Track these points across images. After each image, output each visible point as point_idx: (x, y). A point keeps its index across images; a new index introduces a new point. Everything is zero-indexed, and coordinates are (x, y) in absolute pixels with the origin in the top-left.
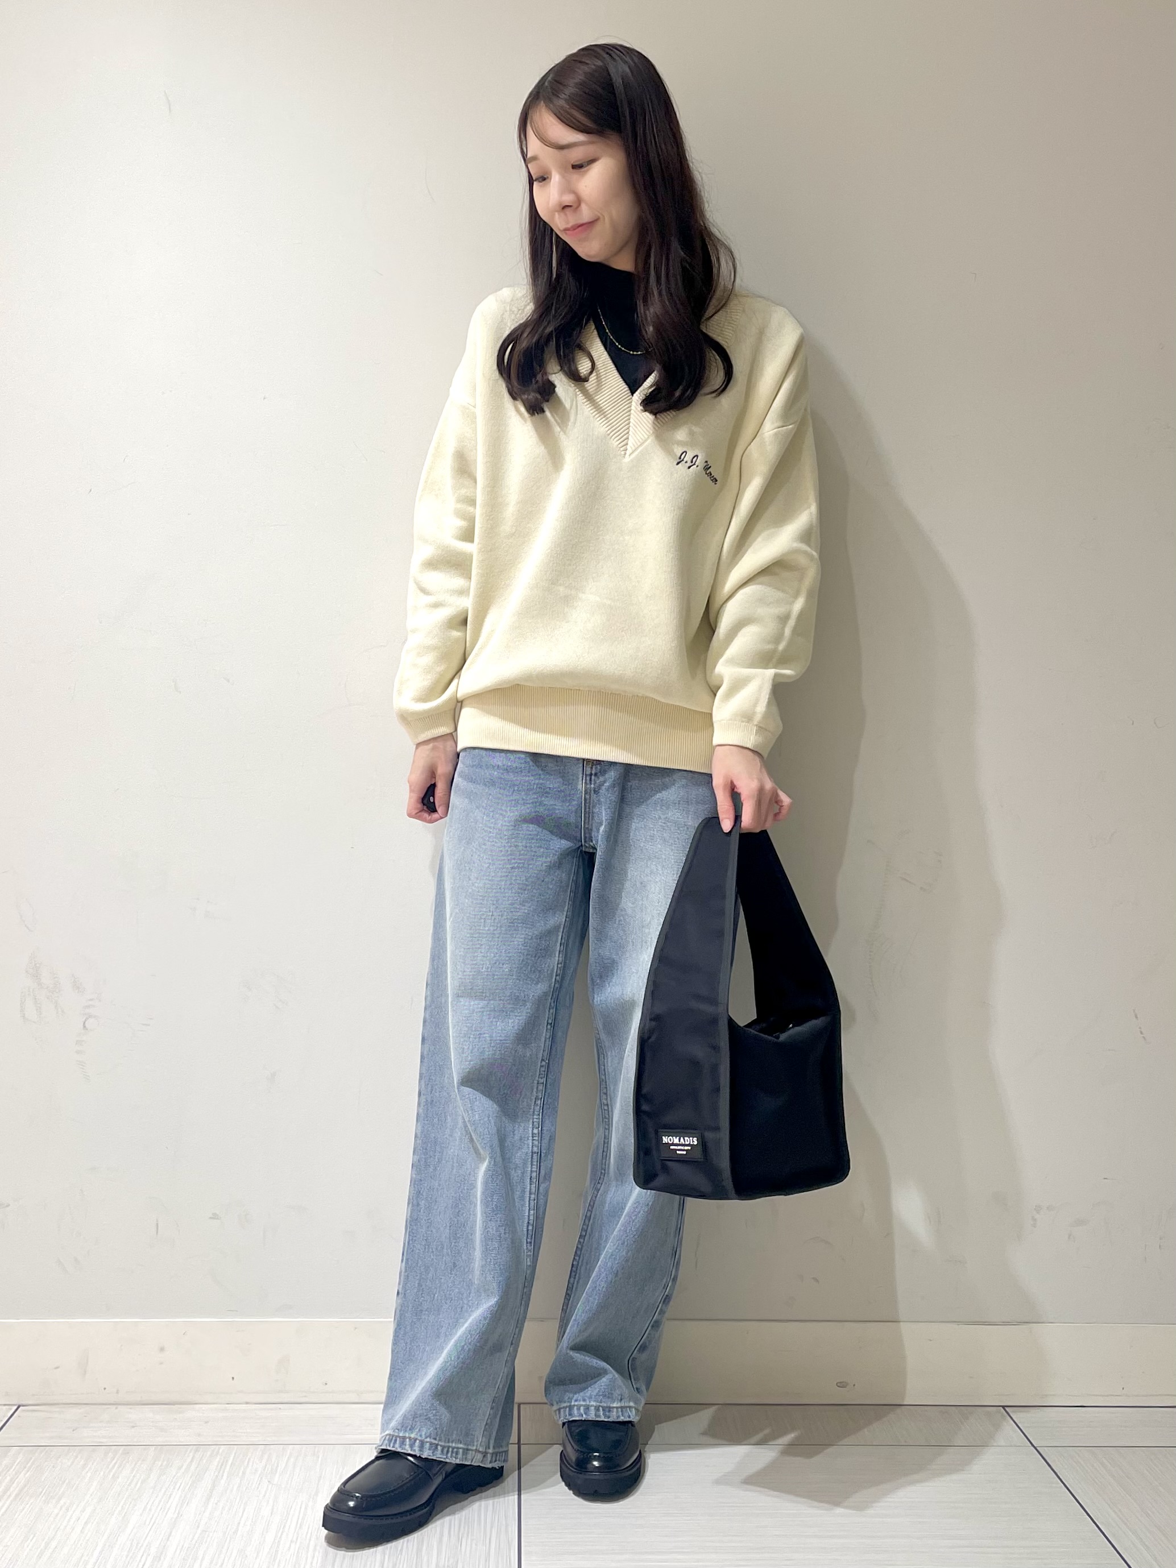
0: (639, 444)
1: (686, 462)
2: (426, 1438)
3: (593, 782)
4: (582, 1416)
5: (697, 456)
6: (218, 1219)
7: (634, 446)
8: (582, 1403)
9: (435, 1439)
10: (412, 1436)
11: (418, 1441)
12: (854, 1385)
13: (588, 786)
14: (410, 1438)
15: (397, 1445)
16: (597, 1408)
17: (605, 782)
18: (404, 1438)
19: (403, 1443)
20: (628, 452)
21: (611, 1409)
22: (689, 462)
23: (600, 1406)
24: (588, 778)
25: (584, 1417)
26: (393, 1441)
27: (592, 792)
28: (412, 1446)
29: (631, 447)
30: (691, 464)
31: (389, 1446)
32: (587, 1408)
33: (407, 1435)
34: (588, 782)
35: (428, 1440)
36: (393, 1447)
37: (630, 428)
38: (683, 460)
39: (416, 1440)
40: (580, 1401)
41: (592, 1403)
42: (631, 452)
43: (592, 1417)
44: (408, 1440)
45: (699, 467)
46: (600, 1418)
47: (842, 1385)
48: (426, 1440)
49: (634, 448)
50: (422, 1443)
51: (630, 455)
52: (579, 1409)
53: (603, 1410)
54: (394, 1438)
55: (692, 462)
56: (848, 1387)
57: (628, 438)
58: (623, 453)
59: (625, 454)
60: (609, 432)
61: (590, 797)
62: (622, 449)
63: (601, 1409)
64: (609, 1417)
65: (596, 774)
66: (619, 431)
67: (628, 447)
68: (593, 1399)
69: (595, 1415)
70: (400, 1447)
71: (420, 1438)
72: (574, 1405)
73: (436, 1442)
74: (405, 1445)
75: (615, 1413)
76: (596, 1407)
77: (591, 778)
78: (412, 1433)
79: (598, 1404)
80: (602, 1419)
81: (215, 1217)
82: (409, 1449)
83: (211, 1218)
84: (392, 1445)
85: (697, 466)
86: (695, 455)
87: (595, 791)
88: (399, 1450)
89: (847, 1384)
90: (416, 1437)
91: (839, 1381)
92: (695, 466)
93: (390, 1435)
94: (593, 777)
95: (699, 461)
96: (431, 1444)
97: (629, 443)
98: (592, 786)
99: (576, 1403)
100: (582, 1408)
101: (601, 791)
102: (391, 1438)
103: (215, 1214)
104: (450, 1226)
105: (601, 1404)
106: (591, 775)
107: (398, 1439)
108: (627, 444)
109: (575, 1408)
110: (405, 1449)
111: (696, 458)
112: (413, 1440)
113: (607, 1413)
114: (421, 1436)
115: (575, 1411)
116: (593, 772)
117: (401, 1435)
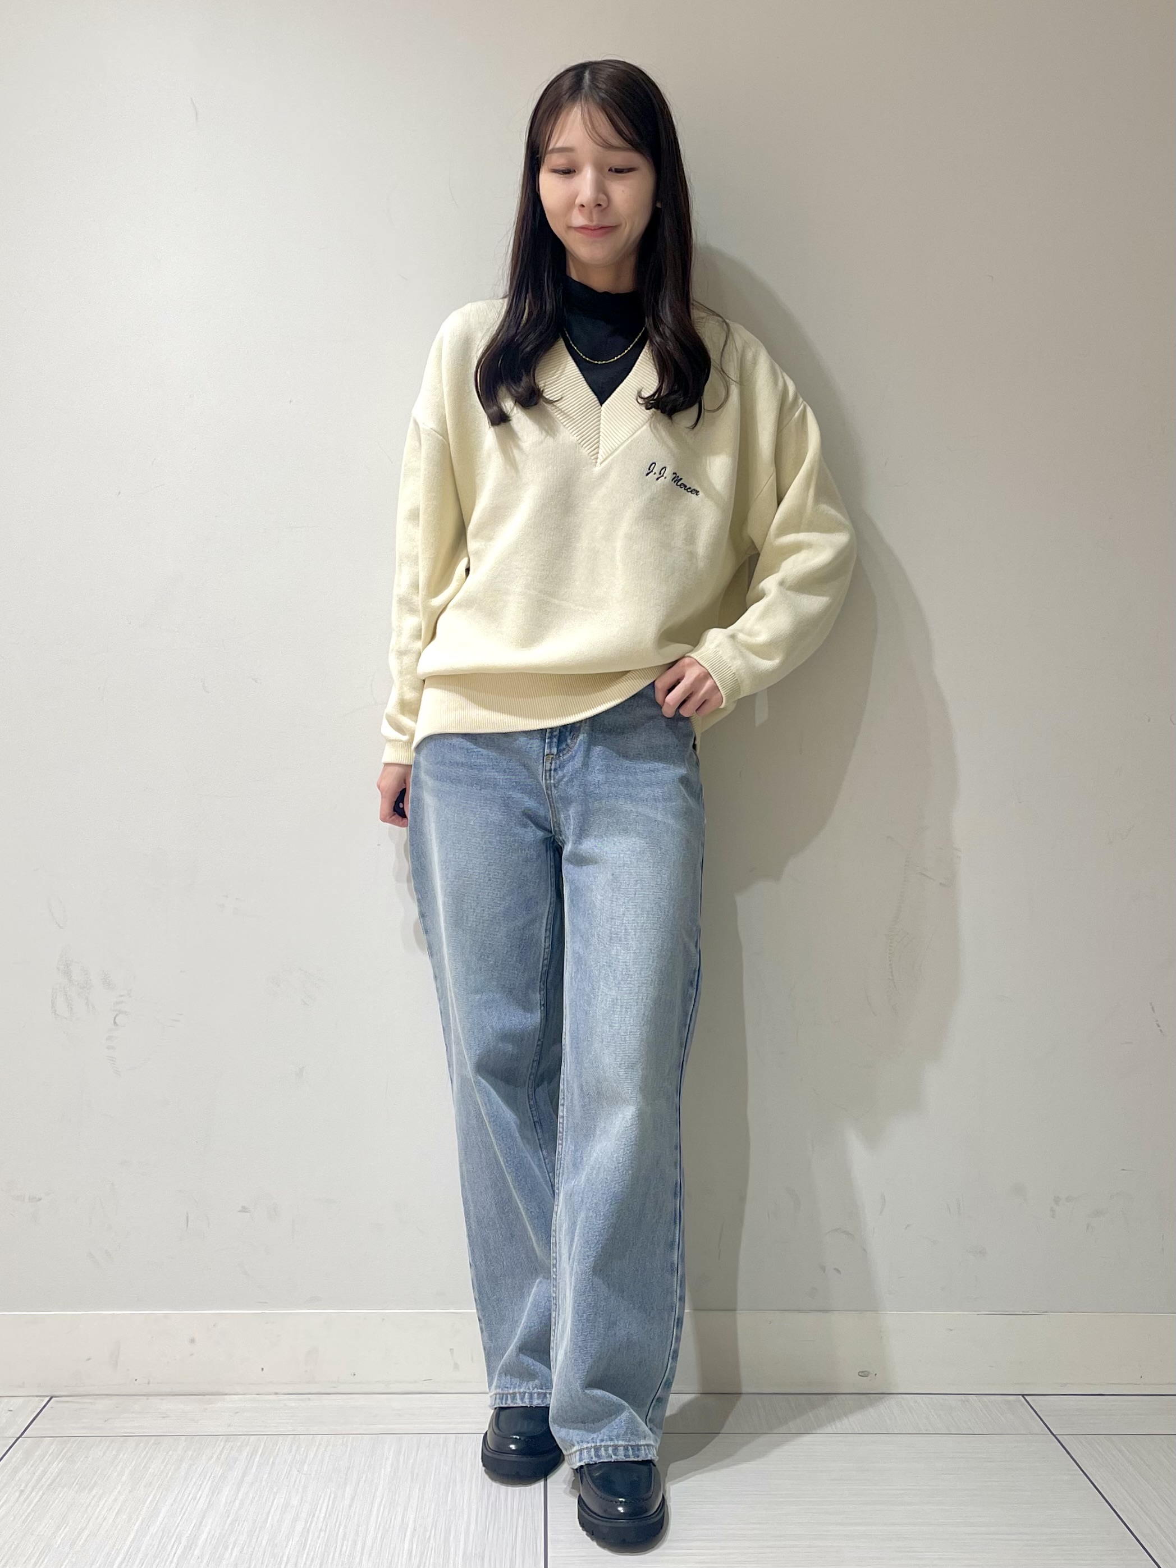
0: (610, 452)
1: (655, 474)
2: (533, 1390)
3: (552, 778)
4: (611, 1457)
5: (665, 468)
6: (247, 1212)
7: (605, 455)
8: (609, 1443)
9: (542, 1389)
10: (522, 1390)
11: (527, 1394)
12: (876, 1375)
13: (548, 782)
14: (520, 1393)
15: (509, 1402)
16: (626, 1448)
17: (564, 776)
18: (514, 1394)
19: (514, 1398)
20: (599, 461)
21: (640, 1448)
22: (658, 473)
23: (628, 1445)
24: (548, 774)
25: (614, 1458)
26: (504, 1399)
27: (553, 788)
28: (522, 1399)
29: (602, 456)
30: (660, 476)
31: (502, 1403)
32: (616, 1448)
33: (517, 1390)
34: (548, 778)
35: (535, 1390)
36: (506, 1404)
37: (601, 437)
38: (652, 471)
39: (525, 1393)
40: (606, 1441)
41: (621, 1443)
42: (602, 460)
43: (621, 1457)
44: (518, 1395)
45: (666, 479)
46: (629, 1458)
47: (863, 1374)
48: (533, 1391)
49: (604, 457)
50: (531, 1395)
51: (601, 464)
52: (606, 1450)
53: (632, 1449)
54: (505, 1396)
55: (660, 474)
56: (869, 1376)
57: (598, 447)
58: (594, 461)
59: (597, 462)
60: (580, 441)
61: (551, 792)
62: (592, 458)
63: (630, 1448)
64: (638, 1457)
65: (555, 770)
66: (589, 440)
67: (599, 456)
68: (620, 1438)
69: (625, 1456)
70: (512, 1402)
71: (528, 1391)
72: (601, 1446)
73: (544, 1391)
74: (516, 1399)
75: (643, 1452)
76: (624, 1446)
77: (550, 774)
78: (521, 1388)
79: (627, 1443)
80: (632, 1459)
81: (244, 1210)
82: (520, 1402)
83: (239, 1211)
84: (504, 1402)
85: (665, 478)
86: (663, 466)
87: (555, 786)
88: (512, 1405)
89: (869, 1373)
90: (525, 1390)
91: (861, 1371)
92: (663, 478)
93: (499, 1394)
94: (552, 772)
95: (668, 473)
96: (539, 1394)
97: (600, 451)
98: (552, 781)
99: (603, 1444)
100: (610, 1449)
101: (560, 786)
102: (501, 1396)
103: (243, 1207)
104: (496, 1204)
105: (630, 1444)
106: (550, 770)
107: (509, 1396)
108: (598, 453)
109: (603, 1448)
110: (516, 1403)
111: (664, 470)
112: (522, 1394)
113: (636, 1452)
114: (529, 1389)
115: (603, 1452)
116: (553, 767)
117: (511, 1391)
